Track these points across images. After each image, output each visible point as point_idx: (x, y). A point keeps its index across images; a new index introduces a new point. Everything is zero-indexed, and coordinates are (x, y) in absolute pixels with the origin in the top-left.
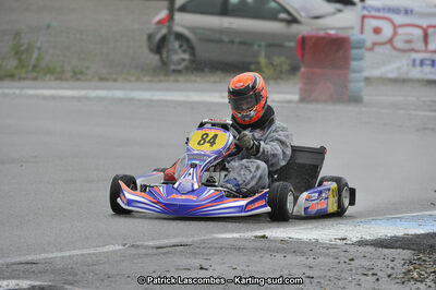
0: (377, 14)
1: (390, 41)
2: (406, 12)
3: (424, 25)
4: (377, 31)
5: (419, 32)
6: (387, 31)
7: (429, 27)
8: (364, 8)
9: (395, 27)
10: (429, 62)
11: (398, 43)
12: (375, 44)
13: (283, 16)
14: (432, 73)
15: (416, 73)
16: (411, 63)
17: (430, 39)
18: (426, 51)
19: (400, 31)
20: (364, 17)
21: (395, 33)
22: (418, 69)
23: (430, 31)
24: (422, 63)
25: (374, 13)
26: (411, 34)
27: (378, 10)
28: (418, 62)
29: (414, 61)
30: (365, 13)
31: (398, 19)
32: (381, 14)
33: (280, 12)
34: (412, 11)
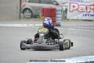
1: (77, 9)
2: (81, 1)
3: (86, 5)
4: (74, 7)
5: (85, 7)
6: (77, 7)
9: (79, 5)
10: (88, 15)
11: (79, 10)
12: (73, 10)
13: (55, 3)
14: (89, 18)
15: (84, 18)
16: (83, 15)
17: (88, 9)
18: (87, 12)
19: (80, 6)
21: (79, 7)
22: (85, 17)
23: (88, 6)
24: (86, 15)
25: (73, 2)
26: (83, 7)
28: (85, 15)
29: (84, 15)
30: (71, 2)
31: (79, 3)
32: (75, 2)
33: (54, 2)
34: (83, 1)
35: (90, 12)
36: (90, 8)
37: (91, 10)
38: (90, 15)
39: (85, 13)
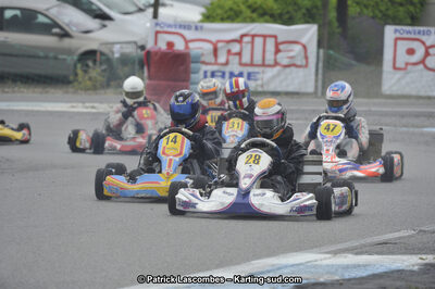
0: (169, 30)
2: (196, 28)
3: (214, 40)
4: (170, 45)
5: (208, 47)
7: (218, 41)
8: (157, 24)
9: (187, 42)
10: (220, 74)
16: (202, 75)
17: (219, 53)
18: (216, 63)
19: (191, 45)
20: (157, 33)
21: (187, 48)
23: (220, 45)
24: (213, 75)
25: (166, 29)
26: (201, 48)
27: (170, 26)
28: (209, 74)
29: (205, 72)
30: (158, 29)
31: (189, 35)
32: (173, 30)
34: (202, 27)
35: (227, 63)
36: (229, 52)
37: (231, 57)
38: (227, 75)
39: (210, 68)
